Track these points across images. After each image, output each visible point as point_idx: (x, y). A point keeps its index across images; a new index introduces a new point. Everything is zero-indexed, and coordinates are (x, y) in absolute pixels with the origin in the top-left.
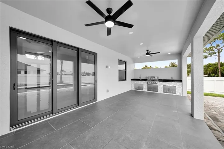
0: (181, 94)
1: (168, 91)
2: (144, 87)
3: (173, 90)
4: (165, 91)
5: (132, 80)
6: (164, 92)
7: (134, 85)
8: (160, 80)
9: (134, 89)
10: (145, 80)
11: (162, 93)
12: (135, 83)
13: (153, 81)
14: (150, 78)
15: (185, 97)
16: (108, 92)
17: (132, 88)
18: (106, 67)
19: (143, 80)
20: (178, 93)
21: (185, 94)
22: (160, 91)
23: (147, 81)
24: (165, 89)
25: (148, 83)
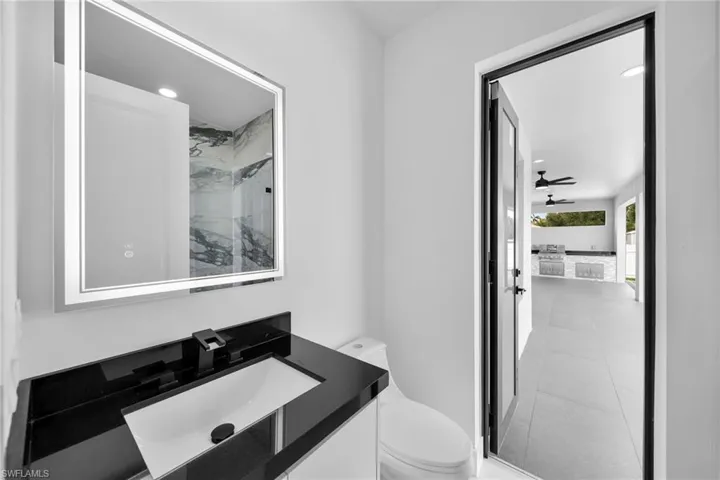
0: (613, 280)
1: (586, 275)
3: (598, 272)
4: (581, 274)
6: (577, 276)
8: (568, 253)
11: (574, 278)
13: (555, 255)
14: (545, 249)
15: (621, 284)
20: (608, 277)
21: (621, 280)
22: (570, 273)
23: (539, 255)
24: (580, 271)
25: (540, 258)
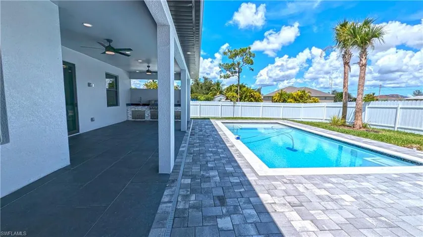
2: (146, 114)
5: (128, 105)
7: (131, 113)
9: (130, 119)
10: (148, 105)
12: (133, 109)
14: (153, 103)
16: (94, 121)
17: (128, 117)
18: (89, 85)
19: (144, 105)
23: (150, 107)
25: (150, 109)
